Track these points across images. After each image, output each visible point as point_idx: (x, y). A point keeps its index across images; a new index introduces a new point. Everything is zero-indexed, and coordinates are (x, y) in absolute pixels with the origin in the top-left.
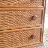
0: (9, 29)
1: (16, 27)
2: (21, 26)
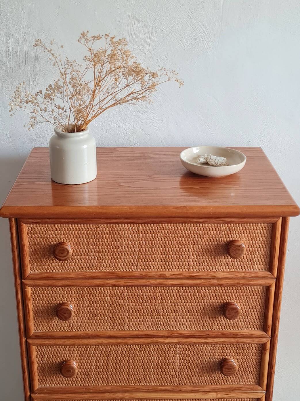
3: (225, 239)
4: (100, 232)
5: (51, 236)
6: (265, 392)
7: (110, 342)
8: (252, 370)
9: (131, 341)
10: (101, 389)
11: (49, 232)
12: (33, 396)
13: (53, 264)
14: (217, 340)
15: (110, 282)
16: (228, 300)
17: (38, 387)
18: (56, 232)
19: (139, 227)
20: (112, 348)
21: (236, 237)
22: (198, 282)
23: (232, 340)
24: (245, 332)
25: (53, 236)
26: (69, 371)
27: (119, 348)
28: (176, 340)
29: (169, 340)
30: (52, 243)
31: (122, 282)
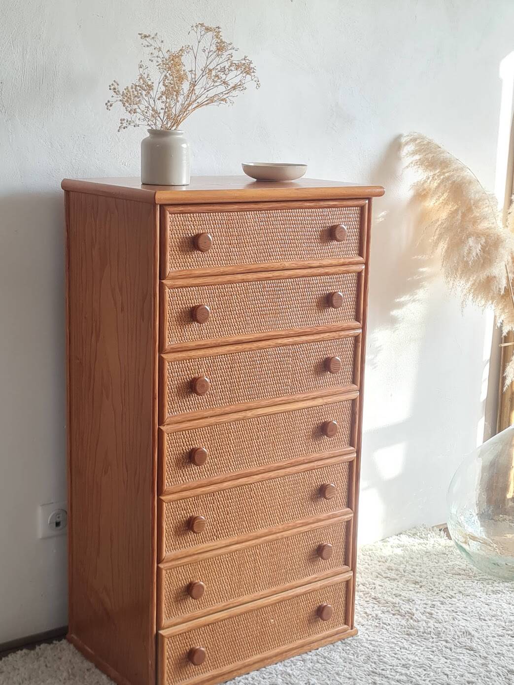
0: (255, 598)
1: (274, 589)
2: (288, 585)
3: (328, 225)
4: (231, 221)
5: (190, 227)
6: (358, 390)
7: (237, 348)
8: (349, 368)
9: (255, 345)
10: (227, 409)
11: (188, 222)
12: (162, 427)
13: (189, 259)
14: (322, 335)
16: (330, 290)
18: (194, 222)
20: (236, 357)
21: (335, 222)
23: (336, 334)
24: (345, 324)
25: (191, 227)
26: (203, 386)
27: (242, 355)
28: (291, 340)
30: (190, 235)
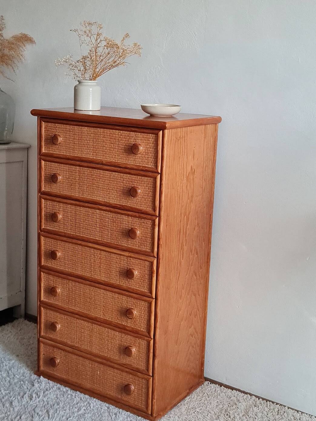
4: (75, 131)
6: (156, 259)
7: (77, 203)
8: (149, 240)
9: (86, 205)
11: (53, 128)
12: (41, 233)
14: (128, 212)
15: (78, 163)
17: (43, 227)
18: (56, 128)
19: (92, 130)
20: (78, 208)
21: (139, 142)
22: (119, 169)
23: (137, 214)
27: (82, 209)
28: (108, 209)
29: (104, 208)
31: (83, 164)
